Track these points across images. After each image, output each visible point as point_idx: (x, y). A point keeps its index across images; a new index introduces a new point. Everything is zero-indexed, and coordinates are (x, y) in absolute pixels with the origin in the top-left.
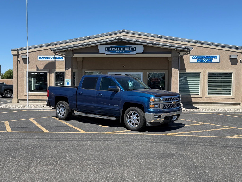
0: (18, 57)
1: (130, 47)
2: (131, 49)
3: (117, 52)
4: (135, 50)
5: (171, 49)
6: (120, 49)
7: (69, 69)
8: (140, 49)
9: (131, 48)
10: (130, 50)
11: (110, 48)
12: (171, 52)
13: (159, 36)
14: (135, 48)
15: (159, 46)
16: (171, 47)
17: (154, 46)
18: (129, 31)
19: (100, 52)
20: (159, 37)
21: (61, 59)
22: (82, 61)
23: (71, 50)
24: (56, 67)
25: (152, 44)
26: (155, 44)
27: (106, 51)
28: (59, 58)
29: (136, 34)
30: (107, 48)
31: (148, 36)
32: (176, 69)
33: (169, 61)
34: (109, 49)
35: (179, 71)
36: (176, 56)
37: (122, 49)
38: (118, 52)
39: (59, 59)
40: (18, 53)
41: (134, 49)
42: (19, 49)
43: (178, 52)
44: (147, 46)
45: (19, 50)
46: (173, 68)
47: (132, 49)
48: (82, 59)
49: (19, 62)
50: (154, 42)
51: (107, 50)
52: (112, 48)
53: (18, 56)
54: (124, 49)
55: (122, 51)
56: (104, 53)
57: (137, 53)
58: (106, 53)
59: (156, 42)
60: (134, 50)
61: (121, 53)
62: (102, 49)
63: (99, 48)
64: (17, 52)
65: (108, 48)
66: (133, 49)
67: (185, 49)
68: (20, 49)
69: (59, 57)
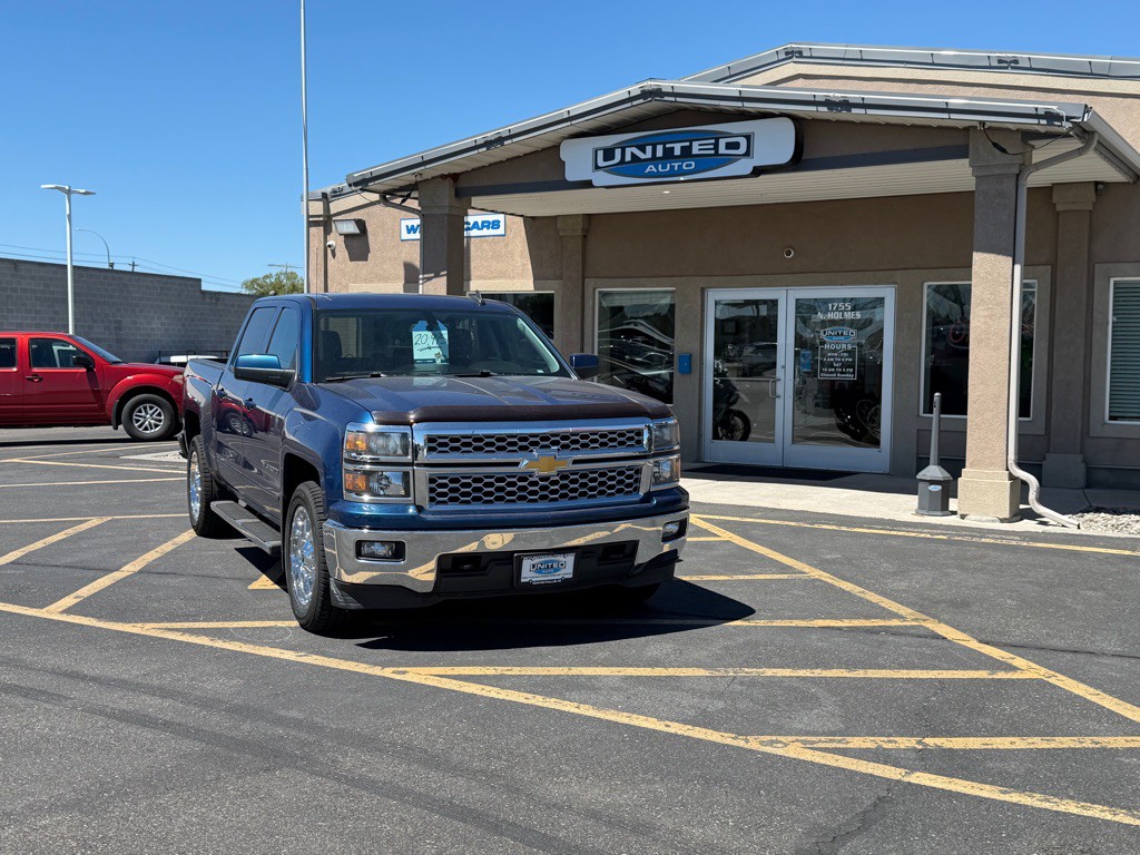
0: (327, 231)
1: (717, 137)
2: (722, 150)
3: (651, 168)
4: (747, 154)
5: (967, 129)
6: (669, 154)
7: (437, 275)
8: (776, 142)
9: (722, 143)
10: (717, 153)
11: (618, 152)
12: (968, 146)
13: (1000, 61)
14: (748, 137)
15: (870, 112)
16: (946, 116)
17: (844, 115)
18: (820, 48)
19: (571, 176)
20: (996, 64)
21: (493, 228)
22: (580, 233)
23: (443, 177)
24: (474, 273)
25: (829, 103)
26: (846, 105)
27: (597, 167)
28: (486, 225)
29: (862, 60)
30: (600, 154)
31: (933, 64)
32: (999, 253)
33: (1059, 208)
34: (613, 159)
35: (1018, 268)
36: (997, 171)
37: (677, 152)
38: (657, 169)
39: (485, 232)
40: (327, 208)
41: (743, 142)
42: (328, 190)
43: (995, 145)
44: (821, 120)
45: (329, 196)
46: (978, 251)
47: (729, 146)
48: (580, 227)
49: (334, 255)
50: (836, 91)
51: (601, 163)
52: (628, 151)
53: (326, 222)
54: (686, 152)
55: (676, 165)
56: (588, 184)
57: (758, 171)
58: (601, 178)
59: (853, 92)
60: (743, 150)
61: (672, 173)
62: (578, 160)
63: (563, 157)
64: (320, 205)
65: (609, 153)
66: (736, 146)
67: (1036, 121)
68: (334, 192)
69: (483, 222)
